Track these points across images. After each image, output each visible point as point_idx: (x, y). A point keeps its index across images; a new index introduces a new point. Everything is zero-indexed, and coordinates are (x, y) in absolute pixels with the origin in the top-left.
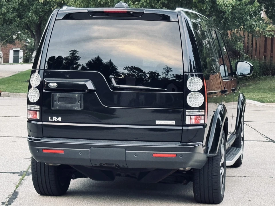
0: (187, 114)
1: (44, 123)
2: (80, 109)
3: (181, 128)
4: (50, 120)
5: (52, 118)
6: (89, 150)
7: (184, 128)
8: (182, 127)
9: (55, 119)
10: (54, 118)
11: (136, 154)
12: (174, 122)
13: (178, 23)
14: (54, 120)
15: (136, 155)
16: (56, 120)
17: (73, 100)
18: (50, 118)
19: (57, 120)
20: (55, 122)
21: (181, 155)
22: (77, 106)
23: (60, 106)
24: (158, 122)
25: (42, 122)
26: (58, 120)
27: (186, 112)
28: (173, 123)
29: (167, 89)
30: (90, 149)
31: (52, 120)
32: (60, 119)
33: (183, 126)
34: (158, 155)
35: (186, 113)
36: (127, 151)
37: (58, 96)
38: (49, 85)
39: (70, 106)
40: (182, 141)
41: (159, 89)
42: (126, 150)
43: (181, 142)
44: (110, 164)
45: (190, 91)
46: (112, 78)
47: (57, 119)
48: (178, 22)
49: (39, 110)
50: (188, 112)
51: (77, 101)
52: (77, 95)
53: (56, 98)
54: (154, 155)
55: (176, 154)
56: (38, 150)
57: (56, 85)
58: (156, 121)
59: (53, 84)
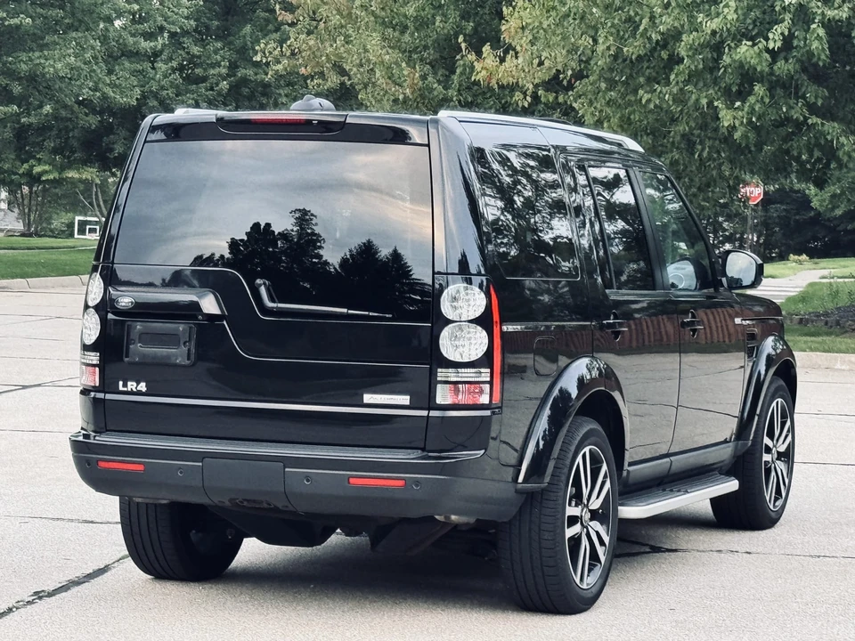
0: (439, 379)
1: (109, 396)
2: (188, 362)
3: (424, 413)
4: (121, 388)
5: (125, 385)
6: (200, 464)
7: (434, 413)
8: (427, 412)
9: (132, 385)
10: (129, 383)
11: (308, 478)
13: (427, 148)
14: (129, 390)
15: (308, 481)
16: (135, 390)
17: (170, 339)
18: (121, 383)
19: (136, 388)
20: (131, 393)
21: (417, 482)
22: (178, 354)
23: (144, 356)
24: (368, 398)
25: (105, 393)
26: (139, 388)
27: (439, 374)
28: (404, 400)
29: (390, 316)
30: (202, 462)
31: (125, 389)
32: (143, 387)
33: (429, 409)
34: (361, 480)
35: (437, 376)
36: (287, 470)
37: (139, 330)
38: (117, 303)
39: (165, 355)
40: (427, 448)
41: (371, 314)
42: (285, 467)
43: (423, 449)
44: (256, 502)
45: (448, 322)
47: (137, 385)
48: (428, 145)
49: (98, 363)
50: (442, 373)
51: (182, 342)
52: (181, 327)
53: (134, 335)
54: (353, 481)
55: (405, 480)
56: (89, 461)
57: (132, 303)
58: (365, 395)
59: (124, 300)
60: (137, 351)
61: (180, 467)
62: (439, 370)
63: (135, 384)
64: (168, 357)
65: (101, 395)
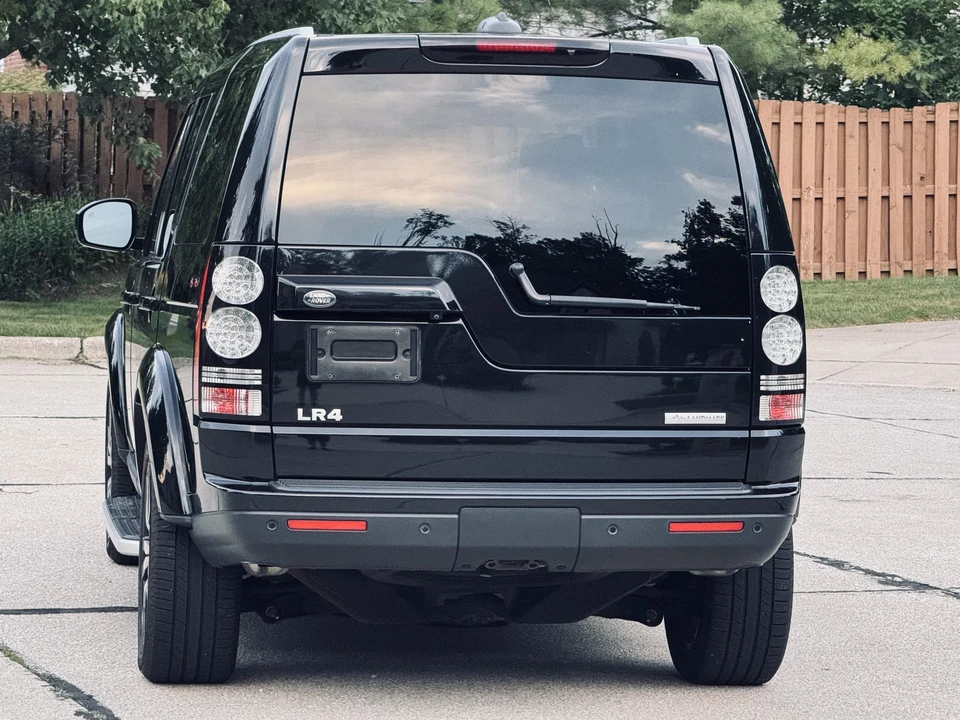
0: (762, 388)
2: (412, 379)
3: (744, 434)
4: (301, 417)
5: (307, 413)
6: (456, 516)
7: (755, 434)
8: (748, 432)
9: (318, 413)
10: (314, 411)
11: (613, 526)
12: (724, 414)
14: (314, 419)
15: (613, 530)
16: (323, 419)
17: (388, 348)
18: (300, 411)
19: (326, 417)
20: (318, 424)
21: (758, 524)
22: (400, 367)
23: (342, 371)
24: (671, 418)
25: (272, 425)
26: (330, 416)
27: (762, 383)
28: (720, 418)
29: (699, 308)
30: (459, 513)
31: (308, 419)
32: (336, 415)
33: (750, 429)
35: (759, 385)
36: (583, 517)
37: (332, 335)
38: (307, 299)
39: (375, 369)
40: (748, 480)
41: (679, 306)
42: (581, 514)
43: (745, 481)
44: (515, 563)
45: (770, 316)
46: (520, 271)
47: (327, 414)
49: (259, 383)
50: (769, 382)
51: (400, 351)
52: (398, 331)
53: (324, 343)
54: (674, 527)
55: (743, 522)
56: (273, 521)
57: (332, 300)
58: (666, 414)
59: (320, 296)
60: (329, 365)
61: (426, 524)
62: (763, 377)
63: (323, 412)
64: (382, 372)
65: (266, 429)
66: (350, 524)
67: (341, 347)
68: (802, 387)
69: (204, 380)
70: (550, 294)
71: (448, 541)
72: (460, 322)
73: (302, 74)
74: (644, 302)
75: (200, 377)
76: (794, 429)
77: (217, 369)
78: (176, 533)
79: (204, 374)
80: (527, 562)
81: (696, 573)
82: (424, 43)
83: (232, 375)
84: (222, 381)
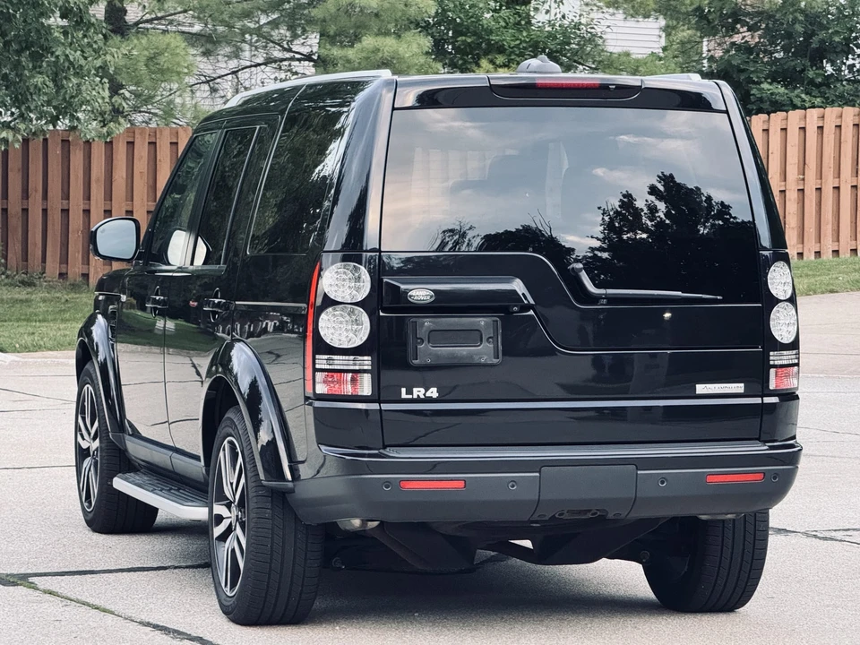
0: (771, 363)
2: (495, 361)
3: (758, 400)
4: (404, 395)
5: (409, 392)
6: (538, 474)
7: (767, 400)
8: (765, 402)
9: (418, 392)
10: (415, 390)
11: (661, 479)
12: (742, 385)
13: (726, 115)
14: (415, 396)
15: (662, 482)
16: (422, 397)
17: (474, 336)
18: (404, 390)
19: (424, 395)
20: (418, 400)
21: (776, 474)
22: (484, 352)
23: (437, 356)
24: (701, 389)
25: (381, 403)
26: (428, 394)
27: (771, 358)
28: (738, 388)
29: (721, 297)
30: (540, 472)
31: (410, 397)
32: (433, 393)
33: (762, 396)
34: (717, 477)
35: (769, 360)
36: (639, 472)
37: (429, 327)
38: (411, 296)
39: (465, 353)
40: (763, 438)
41: (706, 296)
42: (637, 469)
46: (580, 270)
47: (426, 391)
48: (727, 112)
49: (370, 368)
50: (776, 358)
51: (484, 339)
52: (482, 322)
53: (422, 333)
54: (710, 479)
55: (764, 473)
56: (388, 483)
57: (431, 297)
58: (697, 386)
59: (420, 293)
60: (428, 352)
61: (514, 481)
62: (771, 353)
63: (423, 390)
64: (471, 356)
65: (375, 406)
66: (451, 483)
67: (437, 336)
68: (796, 361)
69: (317, 366)
70: (605, 288)
71: (532, 495)
72: (531, 312)
73: (394, 109)
74: (679, 293)
75: (314, 364)
76: (790, 397)
77: (326, 357)
78: (271, 497)
79: (317, 361)
80: (590, 511)
81: (704, 517)
82: (493, 82)
83: (340, 362)
84: (331, 367)
